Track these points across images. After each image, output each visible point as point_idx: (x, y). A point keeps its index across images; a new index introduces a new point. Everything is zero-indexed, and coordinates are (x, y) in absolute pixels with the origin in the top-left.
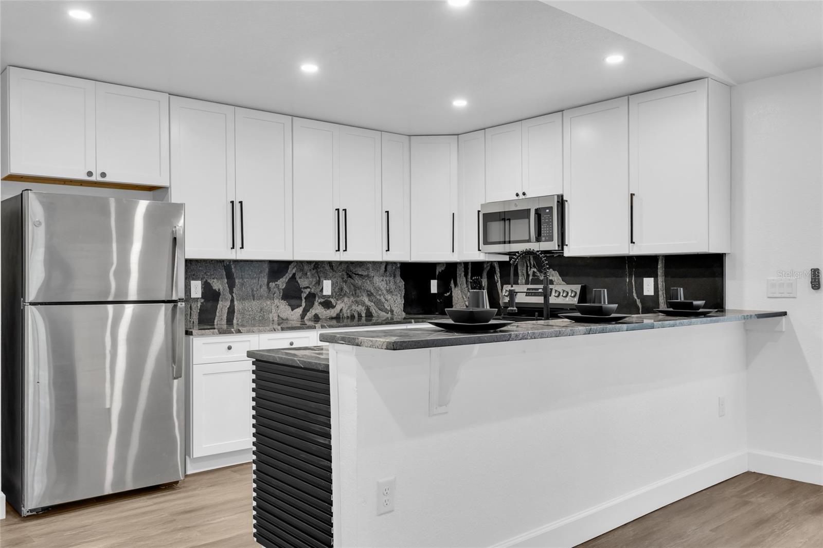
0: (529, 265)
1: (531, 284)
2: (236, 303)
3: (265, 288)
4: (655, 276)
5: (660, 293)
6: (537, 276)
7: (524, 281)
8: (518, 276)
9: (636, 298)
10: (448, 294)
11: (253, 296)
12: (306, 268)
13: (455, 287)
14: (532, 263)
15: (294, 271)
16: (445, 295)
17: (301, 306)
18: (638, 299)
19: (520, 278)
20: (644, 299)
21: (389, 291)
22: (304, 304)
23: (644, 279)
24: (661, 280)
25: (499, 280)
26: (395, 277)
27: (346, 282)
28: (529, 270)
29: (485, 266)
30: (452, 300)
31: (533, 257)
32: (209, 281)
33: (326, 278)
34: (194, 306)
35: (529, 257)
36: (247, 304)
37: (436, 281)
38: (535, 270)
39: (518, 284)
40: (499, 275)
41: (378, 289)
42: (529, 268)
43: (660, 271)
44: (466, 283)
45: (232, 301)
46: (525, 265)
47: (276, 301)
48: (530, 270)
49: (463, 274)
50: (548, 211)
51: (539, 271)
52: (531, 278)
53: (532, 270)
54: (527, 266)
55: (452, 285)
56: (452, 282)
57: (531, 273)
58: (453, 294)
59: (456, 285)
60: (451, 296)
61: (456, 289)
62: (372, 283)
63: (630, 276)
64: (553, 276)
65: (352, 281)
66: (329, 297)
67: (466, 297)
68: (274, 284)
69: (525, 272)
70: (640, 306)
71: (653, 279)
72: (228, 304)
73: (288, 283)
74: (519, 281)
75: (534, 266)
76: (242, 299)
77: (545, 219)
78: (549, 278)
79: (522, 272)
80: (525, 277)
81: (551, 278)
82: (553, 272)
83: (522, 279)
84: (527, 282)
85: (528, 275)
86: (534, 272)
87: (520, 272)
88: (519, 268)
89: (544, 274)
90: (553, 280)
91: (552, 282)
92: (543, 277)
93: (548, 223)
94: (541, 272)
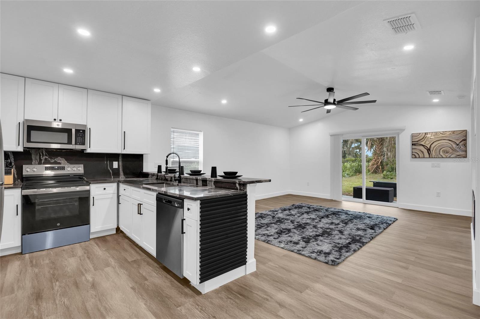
0: (41, 154)
1: (43, 164)
4: (118, 161)
5: (120, 167)
6: (47, 160)
7: (37, 163)
8: (32, 160)
9: (109, 169)
14: (45, 154)
18: (110, 169)
20: (114, 170)
23: (114, 162)
24: (120, 163)
28: (41, 157)
31: (45, 151)
35: (42, 150)
38: (47, 157)
39: (32, 165)
40: (13, 159)
42: (42, 156)
43: (120, 160)
46: (39, 154)
48: (43, 157)
50: (81, 131)
51: (49, 158)
52: (43, 162)
53: (44, 157)
54: (40, 155)
57: (43, 159)
63: (107, 161)
64: (60, 160)
69: (38, 158)
70: (111, 172)
71: (117, 162)
74: (33, 163)
75: (46, 155)
77: (80, 135)
78: (58, 161)
79: (35, 158)
80: (38, 161)
81: (59, 161)
82: (61, 159)
83: (35, 162)
84: (40, 163)
85: (41, 160)
86: (46, 158)
87: (33, 158)
88: (33, 156)
89: (54, 159)
90: (61, 162)
91: (60, 163)
92: (53, 161)
93: (82, 137)
94: (52, 158)
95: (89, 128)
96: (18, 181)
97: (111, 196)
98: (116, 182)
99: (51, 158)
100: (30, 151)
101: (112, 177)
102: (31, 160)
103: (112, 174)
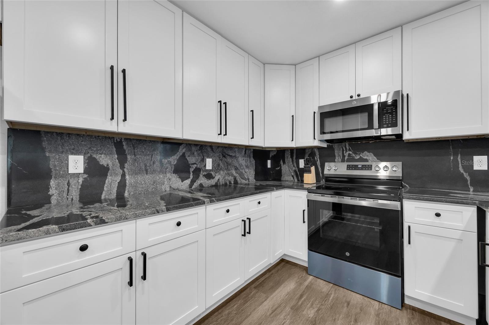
0: (344, 149)
1: (346, 162)
2: (127, 177)
3: (157, 164)
6: (351, 156)
7: (340, 160)
9: (462, 171)
10: (278, 168)
11: (147, 171)
12: (194, 148)
13: (284, 164)
14: (348, 148)
15: (184, 151)
16: (277, 169)
17: (189, 178)
18: (466, 172)
19: (337, 158)
20: (475, 174)
21: (247, 167)
22: (191, 177)
23: (474, 157)
25: (319, 159)
26: (250, 158)
27: (221, 160)
28: (344, 153)
29: (307, 151)
30: (281, 172)
31: (348, 144)
32: (94, 156)
33: (208, 157)
34: (73, 182)
35: (345, 144)
36: (140, 178)
37: (270, 161)
38: (351, 153)
39: (335, 162)
40: (318, 156)
41: (241, 165)
42: (345, 151)
44: (292, 162)
45: (123, 175)
46: (341, 149)
47: (168, 175)
48: (346, 152)
49: (290, 156)
50: (390, 104)
51: (354, 153)
52: (346, 158)
53: (348, 152)
54: (343, 150)
55: (282, 163)
56: (281, 161)
57: (346, 154)
58: (282, 168)
59: (284, 163)
60: (280, 170)
61: (285, 165)
62: (238, 161)
63: (456, 155)
64: (367, 156)
65: (226, 160)
66: (210, 170)
67: (292, 170)
68: (166, 161)
69: (341, 154)
70: (468, 178)
71: (486, 156)
72: (119, 179)
73: (179, 160)
74: (336, 160)
75: (350, 150)
76: (135, 173)
77: (387, 110)
78: (364, 158)
79: (338, 154)
80: (341, 158)
81: (366, 158)
82: (368, 154)
83: (339, 158)
84: (343, 161)
85: (344, 156)
86: (349, 154)
87: (336, 154)
88: (336, 152)
89: (359, 155)
90: (368, 159)
91: (366, 160)
92: (358, 157)
93: (391, 113)
94: (357, 154)
95: (405, 95)
96: (323, 181)
97: (457, 235)
98: (474, 204)
99: (355, 154)
100: (333, 146)
101: (472, 189)
102: (335, 156)
103: (469, 182)
